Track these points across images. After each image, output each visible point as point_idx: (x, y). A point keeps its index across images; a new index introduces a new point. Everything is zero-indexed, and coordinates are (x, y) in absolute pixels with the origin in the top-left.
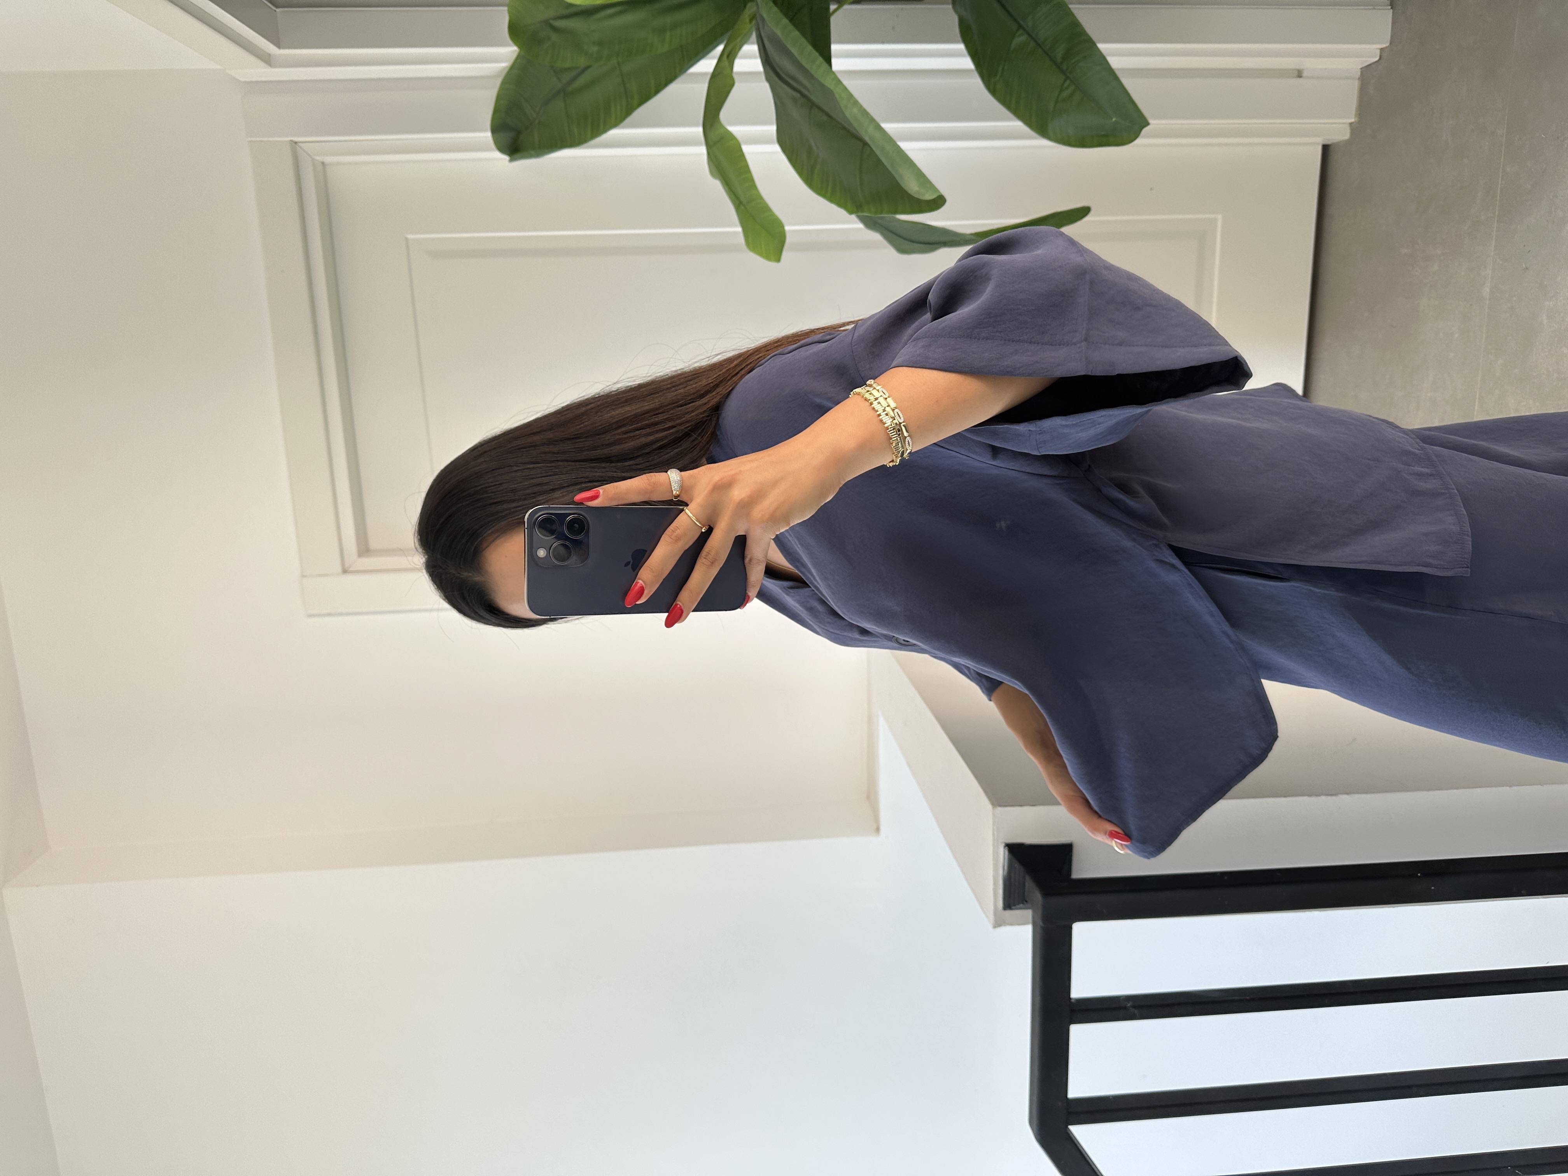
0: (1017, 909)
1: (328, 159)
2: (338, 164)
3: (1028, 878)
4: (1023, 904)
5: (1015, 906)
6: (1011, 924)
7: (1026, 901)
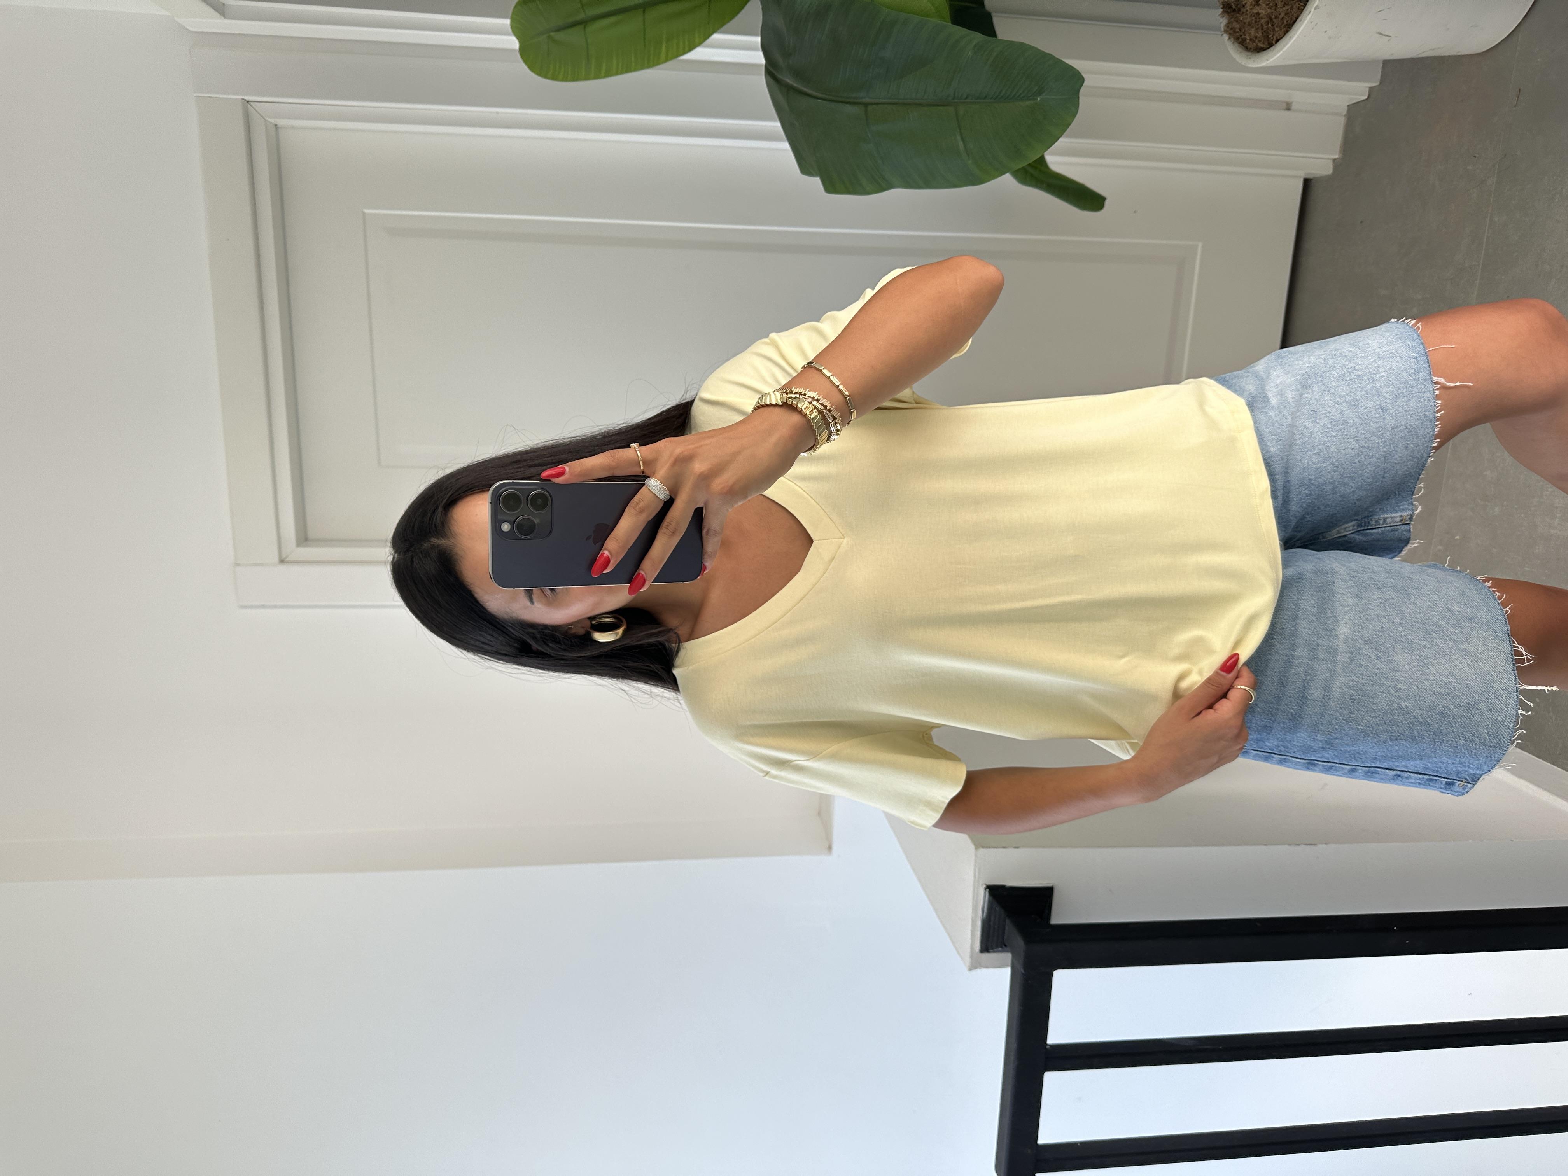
0: (994, 952)
1: (281, 122)
2: (293, 128)
3: (1008, 922)
4: (1002, 947)
5: (992, 949)
6: (987, 967)
7: (1005, 946)
